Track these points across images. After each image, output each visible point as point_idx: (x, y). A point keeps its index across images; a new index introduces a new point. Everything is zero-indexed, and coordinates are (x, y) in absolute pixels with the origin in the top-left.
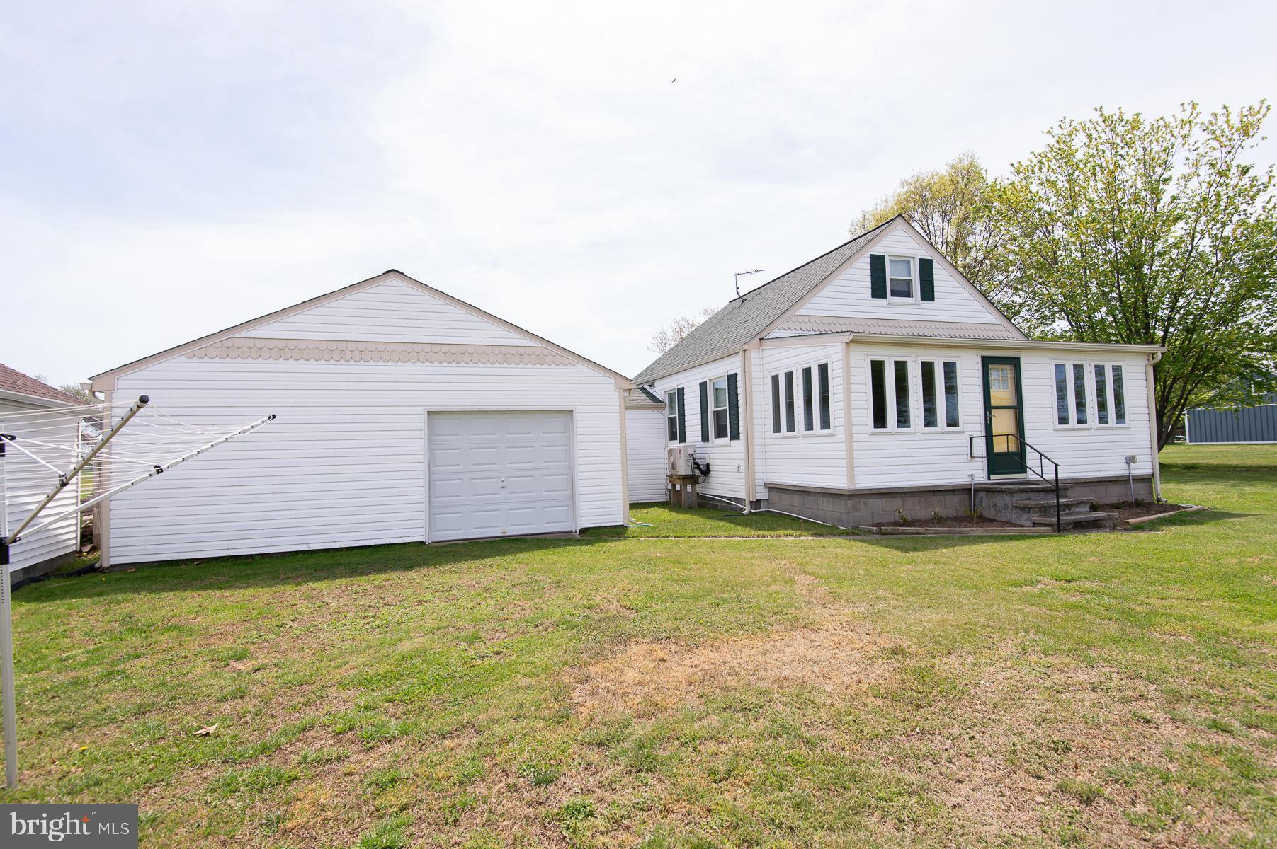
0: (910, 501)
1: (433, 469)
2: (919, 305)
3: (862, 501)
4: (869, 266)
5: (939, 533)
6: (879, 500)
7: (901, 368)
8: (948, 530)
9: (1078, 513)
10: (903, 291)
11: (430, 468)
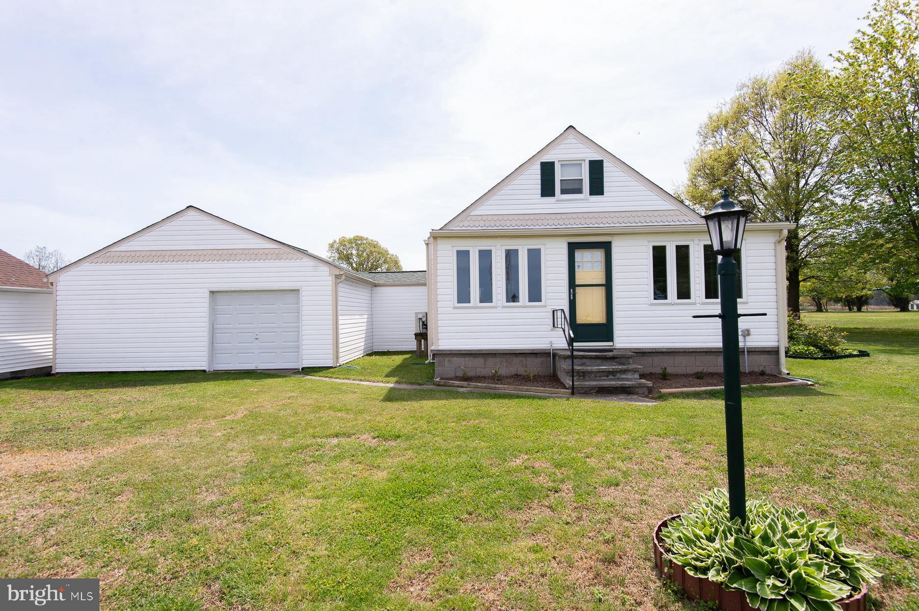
0: (491, 361)
1: (216, 326)
2: (588, 200)
3: (446, 359)
4: (539, 172)
5: (477, 388)
6: (463, 359)
7: (485, 256)
8: (485, 386)
9: (623, 379)
10: (572, 188)
11: (213, 326)
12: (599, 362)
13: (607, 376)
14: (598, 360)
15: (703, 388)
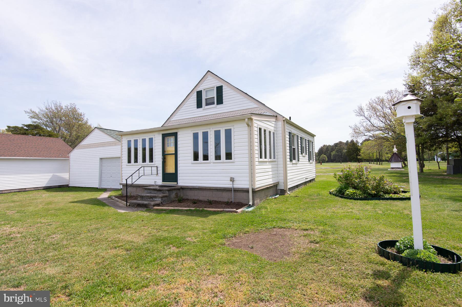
2: (216, 107)
4: (196, 96)
11: (101, 171)
12: (156, 192)
13: (150, 199)
14: (156, 191)
15: (172, 208)
